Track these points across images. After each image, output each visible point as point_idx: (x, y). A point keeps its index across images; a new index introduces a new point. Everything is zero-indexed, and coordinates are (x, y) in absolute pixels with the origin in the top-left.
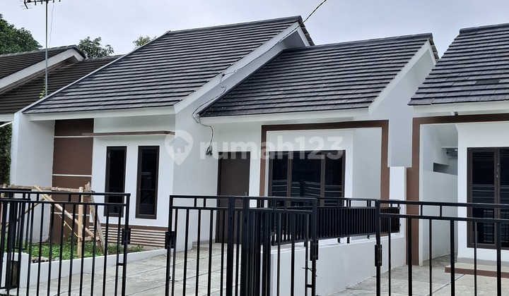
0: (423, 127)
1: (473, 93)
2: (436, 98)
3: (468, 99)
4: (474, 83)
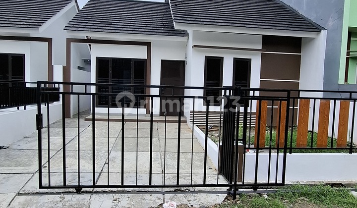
0: (72, 44)
1: (99, 27)
2: (79, 27)
3: (97, 30)
4: (100, 23)
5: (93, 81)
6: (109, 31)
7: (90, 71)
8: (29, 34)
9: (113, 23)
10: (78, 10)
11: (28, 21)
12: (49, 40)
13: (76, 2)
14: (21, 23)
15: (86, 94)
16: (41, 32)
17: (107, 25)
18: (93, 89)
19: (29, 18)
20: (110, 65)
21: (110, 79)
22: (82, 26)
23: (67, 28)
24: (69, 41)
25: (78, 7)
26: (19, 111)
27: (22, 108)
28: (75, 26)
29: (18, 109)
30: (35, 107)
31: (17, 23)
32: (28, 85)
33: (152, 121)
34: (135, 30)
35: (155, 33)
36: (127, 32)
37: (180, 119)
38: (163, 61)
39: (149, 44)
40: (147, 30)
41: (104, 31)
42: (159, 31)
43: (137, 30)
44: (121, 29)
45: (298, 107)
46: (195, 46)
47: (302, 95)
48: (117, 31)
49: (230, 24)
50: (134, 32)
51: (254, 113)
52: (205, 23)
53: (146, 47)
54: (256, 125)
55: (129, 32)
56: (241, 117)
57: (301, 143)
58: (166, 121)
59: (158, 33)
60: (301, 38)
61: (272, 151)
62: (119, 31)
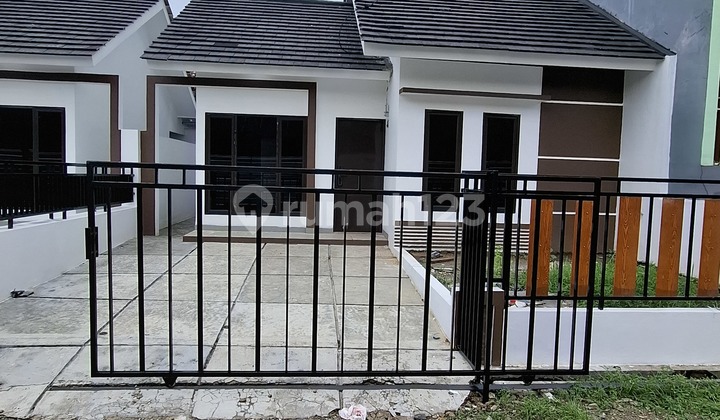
0: (158, 87)
1: (212, 54)
2: (172, 54)
3: (207, 59)
4: (213, 44)
5: (201, 160)
6: (232, 60)
7: (193, 141)
8: (73, 68)
9: (240, 45)
10: (171, 18)
11: (70, 42)
12: (112, 80)
13: (167, 4)
14: (58, 46)
15: (184, 186)
16: (97, 64)
17: (227, 49)
18: (200, 178)
19: (72, 37)
20: (234, 129)
21: (234, 156)
22: (178, 52)
23: (147, 56)
24: (152, 81)
25: (170, 12)
26: (53, 222)
27: (58, 215)
28: (163, 51)
29: (51, 217)
30: (84, 214)
31: (49, 46)
32: (71, 170)
33: (317, 242)
34: (284, 57)
35: (325, 65)
36: (267, 62)
37: (373, 237)
38: (339, 121)
39: (311, 87)
40: (308, 59)
41: (222, 59)
42: (332, 60)
43: (289, 57)
44: (256, 56)
45: (617, 214)
46: (405, 90)
47: (625, 188)
48: (247, 61)
49: (477, 45)
50: (281, 62)
51: (526, 226)
52: (425, 42)
53: (305, 93)
54: (529, 249)
55: (272, 62)
56: (500, 235)
57: (623, 286)
58: (345, 243)
59: (329, 65)
60: (623, 71)
61: (563, 303)
62: (251, 61)
